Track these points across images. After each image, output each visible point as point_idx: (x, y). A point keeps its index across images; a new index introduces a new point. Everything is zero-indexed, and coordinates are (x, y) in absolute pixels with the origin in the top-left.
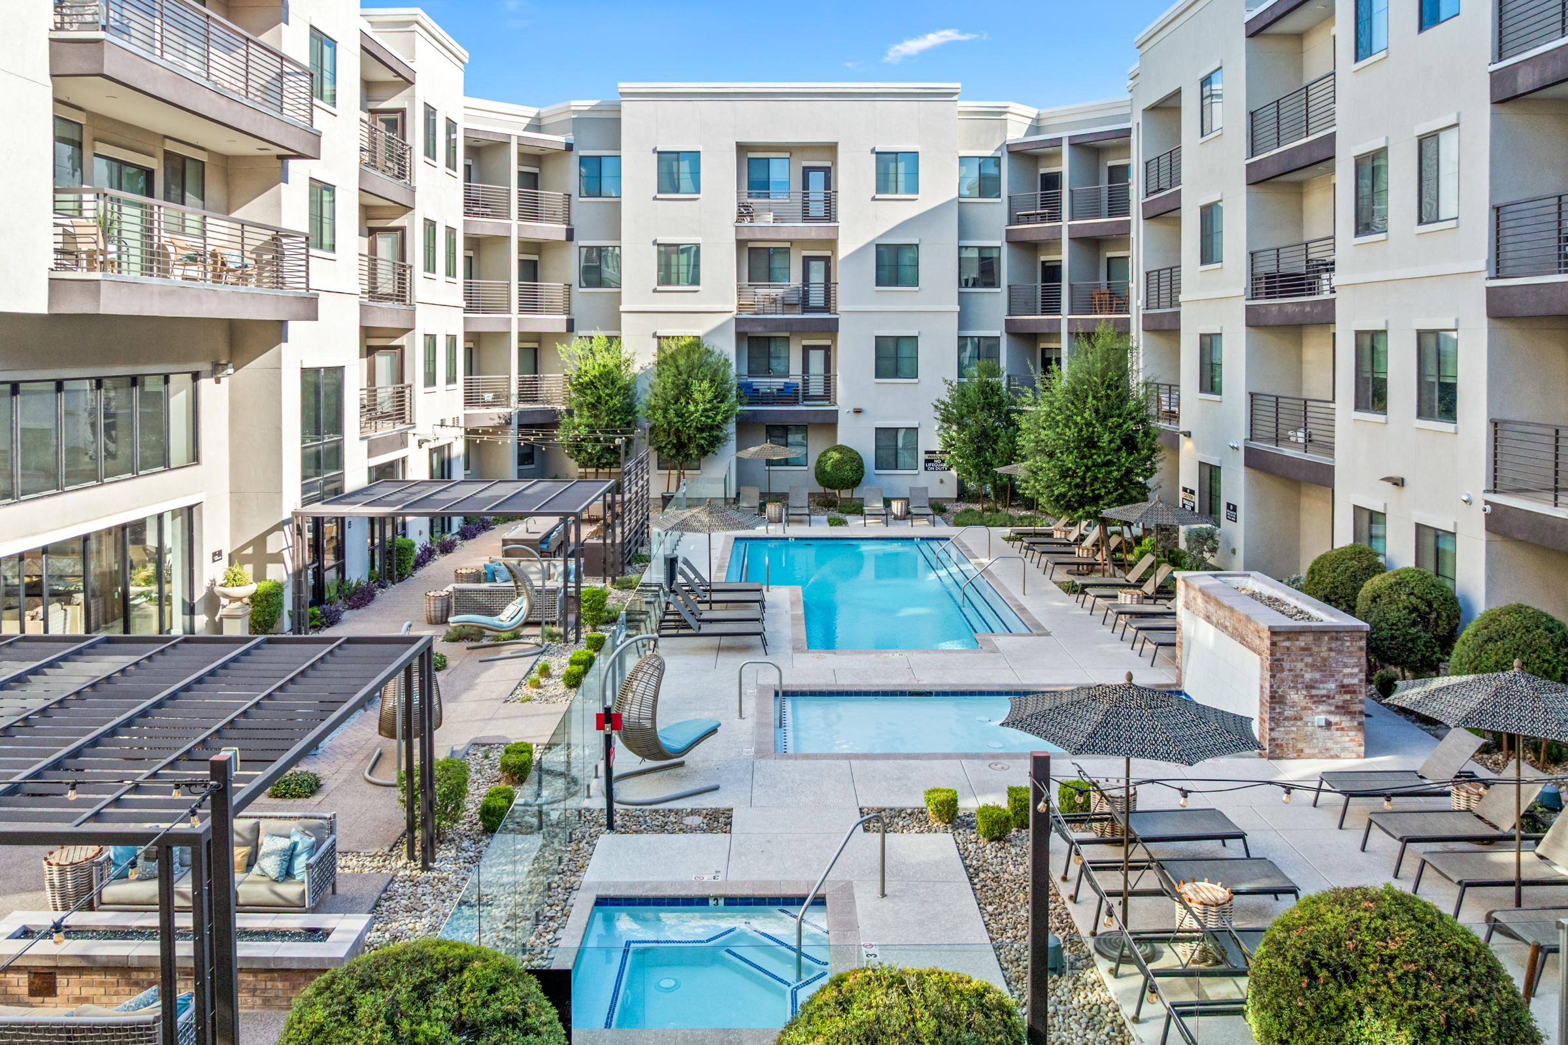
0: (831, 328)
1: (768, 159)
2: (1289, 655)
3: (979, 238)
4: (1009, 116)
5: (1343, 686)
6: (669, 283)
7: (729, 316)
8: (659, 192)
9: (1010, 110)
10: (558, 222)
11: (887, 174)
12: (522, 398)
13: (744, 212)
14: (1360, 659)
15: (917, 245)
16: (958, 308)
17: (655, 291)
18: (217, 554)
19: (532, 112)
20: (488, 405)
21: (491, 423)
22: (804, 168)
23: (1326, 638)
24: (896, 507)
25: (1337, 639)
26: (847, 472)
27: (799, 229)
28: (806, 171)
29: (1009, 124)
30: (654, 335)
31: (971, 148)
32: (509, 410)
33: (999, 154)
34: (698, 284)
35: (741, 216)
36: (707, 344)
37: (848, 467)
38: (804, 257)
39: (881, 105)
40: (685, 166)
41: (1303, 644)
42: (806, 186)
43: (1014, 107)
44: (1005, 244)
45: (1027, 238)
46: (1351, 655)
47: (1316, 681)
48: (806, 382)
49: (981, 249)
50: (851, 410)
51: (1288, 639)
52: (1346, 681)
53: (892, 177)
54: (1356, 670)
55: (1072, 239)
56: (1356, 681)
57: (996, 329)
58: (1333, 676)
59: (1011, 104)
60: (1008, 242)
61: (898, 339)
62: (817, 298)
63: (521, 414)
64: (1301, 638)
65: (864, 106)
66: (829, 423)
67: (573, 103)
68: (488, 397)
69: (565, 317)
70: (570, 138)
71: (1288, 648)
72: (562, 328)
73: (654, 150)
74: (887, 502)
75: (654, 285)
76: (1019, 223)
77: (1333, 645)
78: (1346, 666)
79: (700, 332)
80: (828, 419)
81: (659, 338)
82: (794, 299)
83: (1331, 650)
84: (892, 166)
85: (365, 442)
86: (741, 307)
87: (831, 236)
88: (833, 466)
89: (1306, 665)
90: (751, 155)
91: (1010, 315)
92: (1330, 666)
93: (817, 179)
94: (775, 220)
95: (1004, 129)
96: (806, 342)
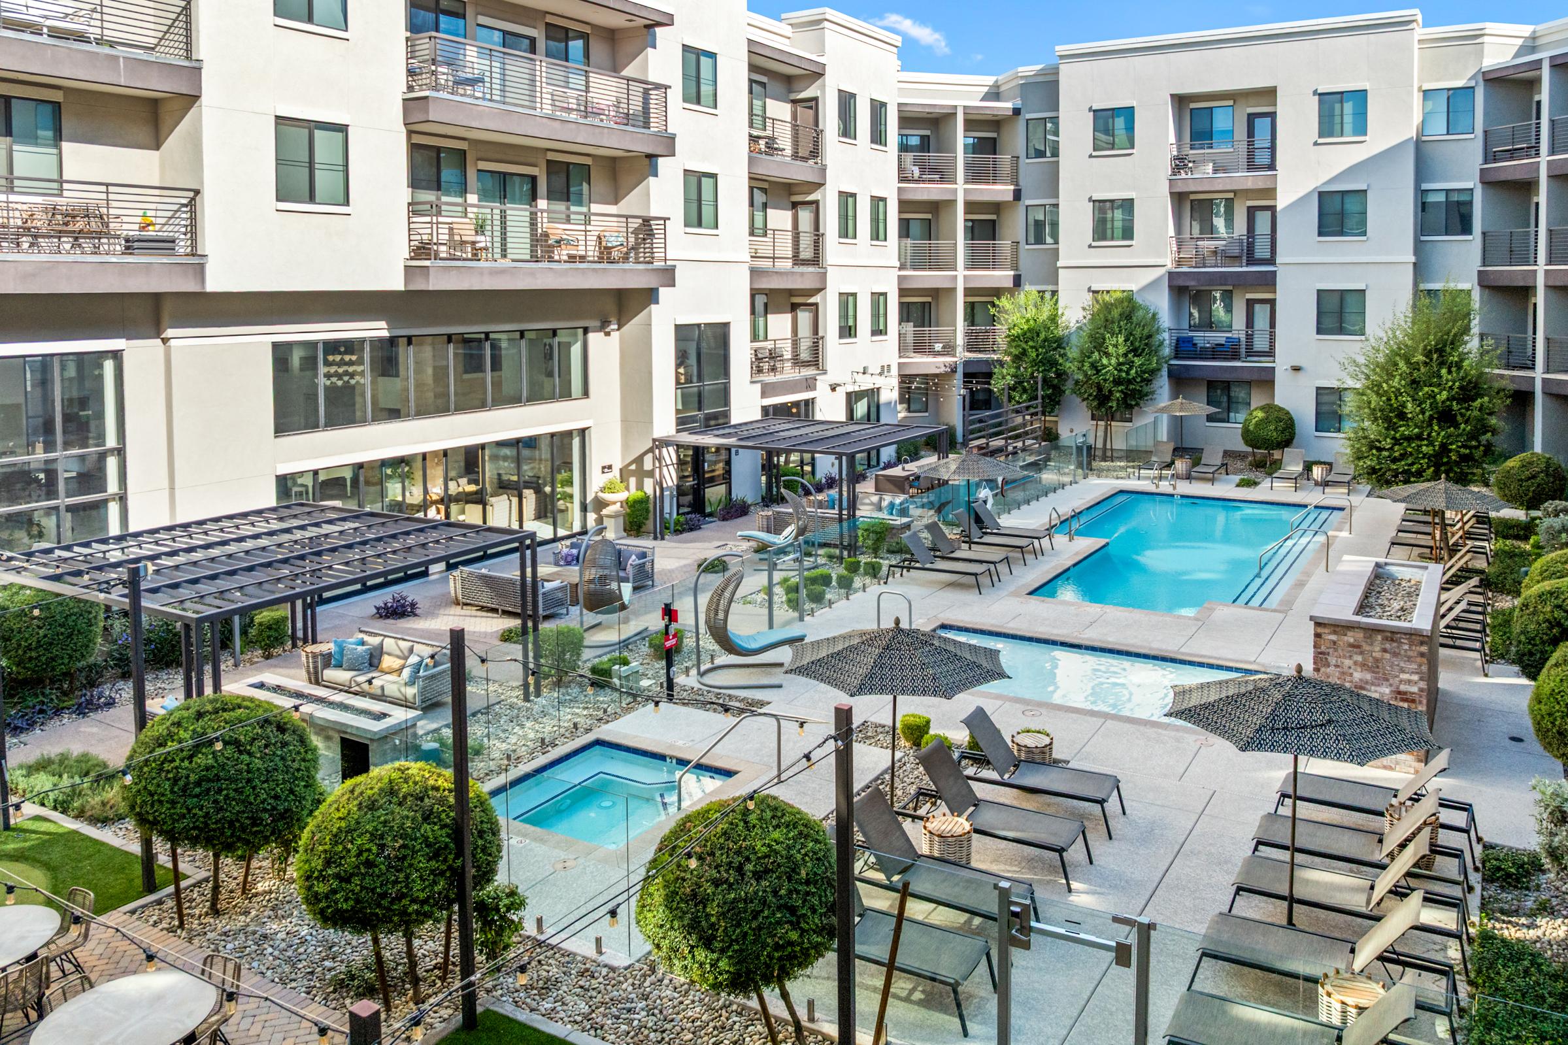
0: (1269, 281)
1: (1211, 108)
2: (1336, 650)
3: (1446, 181)
4: (1486, 39)
5: (1399, 693)
6: (1104, 238)
7: (1162, 271)
8: (1095, 150)
9: (1486, 31)
10: (1006, 184)
11: (1332, 116)
12: (970, 347)
13: (1180, 164)
14: (1420, 666)
15: (1364, 192)
16: (1413, 259)
17: (1090, 246)
18: (607, 468)
19: (990, 80)
20: (938, 354)
21: (937, 371)
22: (1249, 115)
23: (1379, 638)
24: (1317, 472)
25: (1392, 640)
26: (1271, 432)
27: (1243, 179)
28: (1251, 118)
29: (1486, 48)
30: (1089, 290)
31: (1438, 80)
32: (955, 359)
33: (1472, 84)
34: (1132, 238)
35: (1176, 169)
36: (1139, 300)
37: (1272, 427)
38: (1249, 208)
39: (1324, 43)
40: (1120, 123)
41: (1352, 640)
42: (1251, 133)
43: (1491, 27)
44: (1479, 186)
45: (1503, 177)
46: (1409, 659)
47: (1367, 683)
48: (1250, 338)
49: (1447, 191)
50: (1288, 367)
51: (1335, 633)
52: (1403, 688)
53: (1337, 119)
54: (1415, 678)
55: (1551, 177)
56: (1415, 689)
57: (1467, 281)
58: (1387, 680)
59: (1488, 25)
60: (1483, 182)
61: (1343, 293)
62: (1262, 251)
63: (967, 363)
64: (1350, 633)
65: (1306, 45)
66: (1266, 380)
67: (1020, 69)
68: (938, 347)
69: (1012, 273)
70: (1018, 103)
71: (1335, 643)
72: (1009, 284)
73: (1090, 109)
74: (1308, 467)
75: (1090, 240)
76: (1495, 160)
77: (1388, 646)
78: (1402, 671)
79: (1134, 287)
80: (1264, 376)
81: (1094, 292)
82: (1236, 251)
83: (1385, 650)
84: (1337, 106)
85: (759, 386)
86: (1179, 262)
87: (1269, 185)
88: (1257, 424)
89: (1356, 663)
90: (1193, 106)
91: (1484, 265)
92: (1384, 668)
93: (1262, 125)
94: (1215, 171)
95: (1480, 55)
96: (1249, 296)
